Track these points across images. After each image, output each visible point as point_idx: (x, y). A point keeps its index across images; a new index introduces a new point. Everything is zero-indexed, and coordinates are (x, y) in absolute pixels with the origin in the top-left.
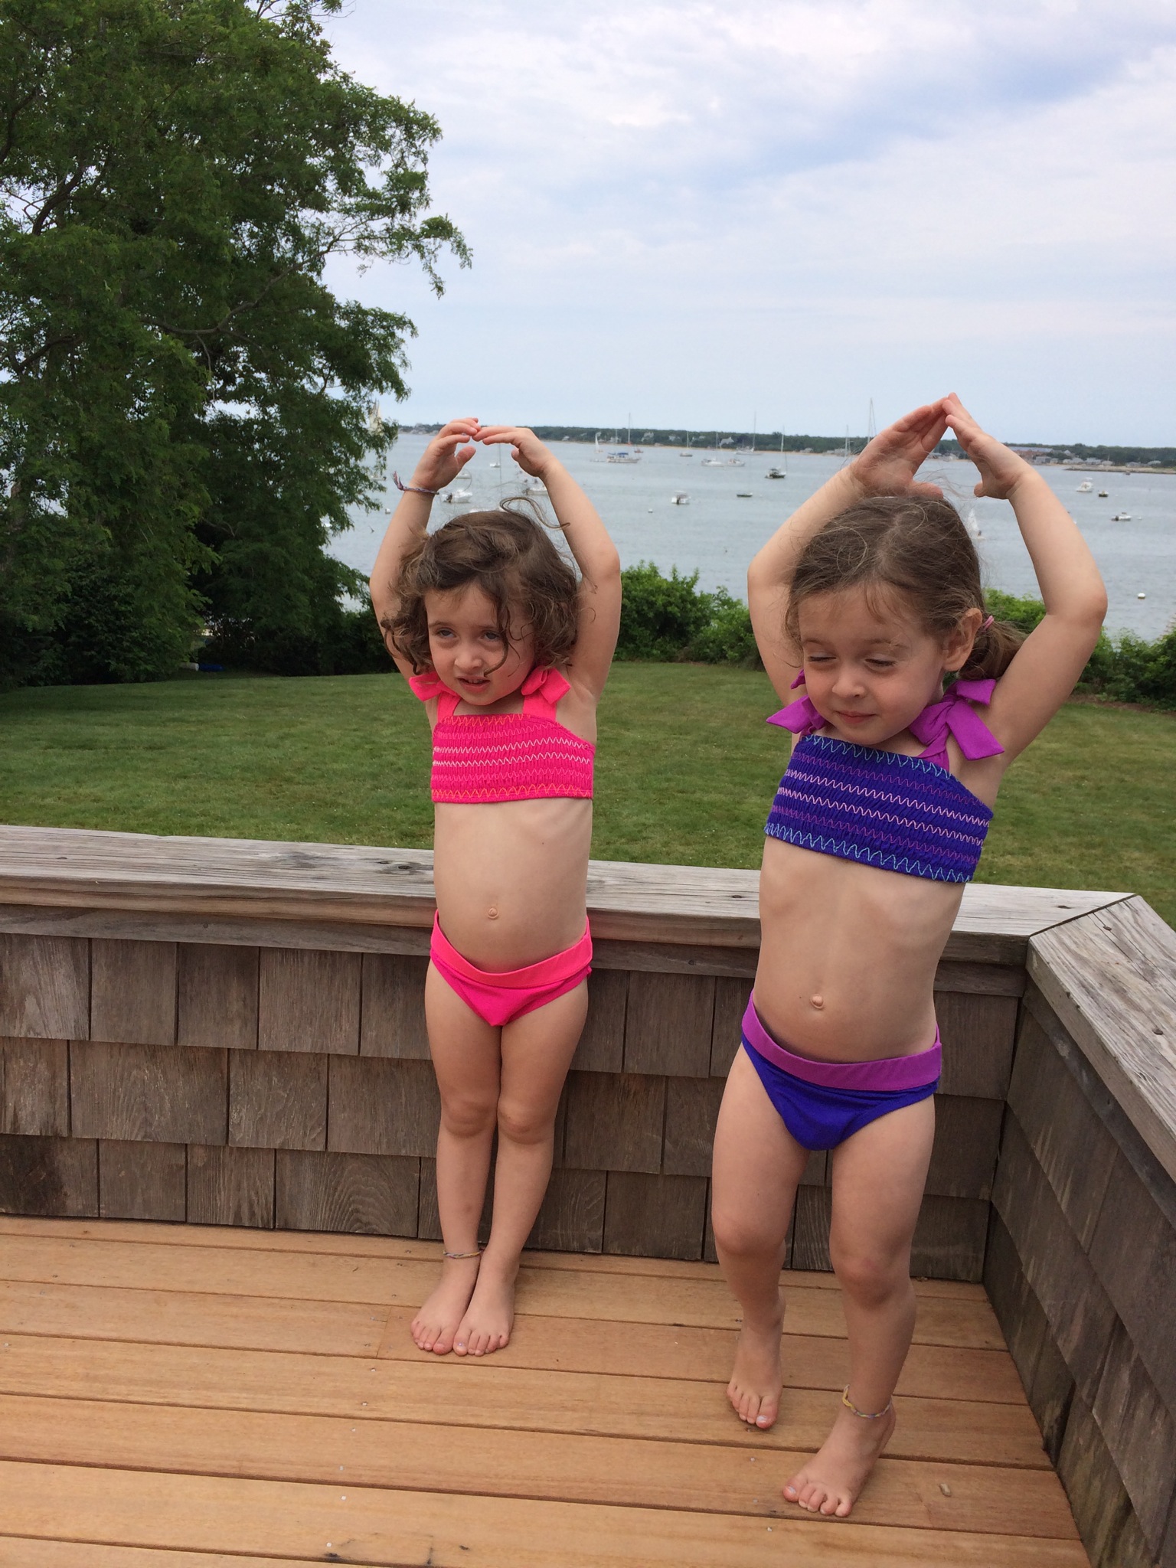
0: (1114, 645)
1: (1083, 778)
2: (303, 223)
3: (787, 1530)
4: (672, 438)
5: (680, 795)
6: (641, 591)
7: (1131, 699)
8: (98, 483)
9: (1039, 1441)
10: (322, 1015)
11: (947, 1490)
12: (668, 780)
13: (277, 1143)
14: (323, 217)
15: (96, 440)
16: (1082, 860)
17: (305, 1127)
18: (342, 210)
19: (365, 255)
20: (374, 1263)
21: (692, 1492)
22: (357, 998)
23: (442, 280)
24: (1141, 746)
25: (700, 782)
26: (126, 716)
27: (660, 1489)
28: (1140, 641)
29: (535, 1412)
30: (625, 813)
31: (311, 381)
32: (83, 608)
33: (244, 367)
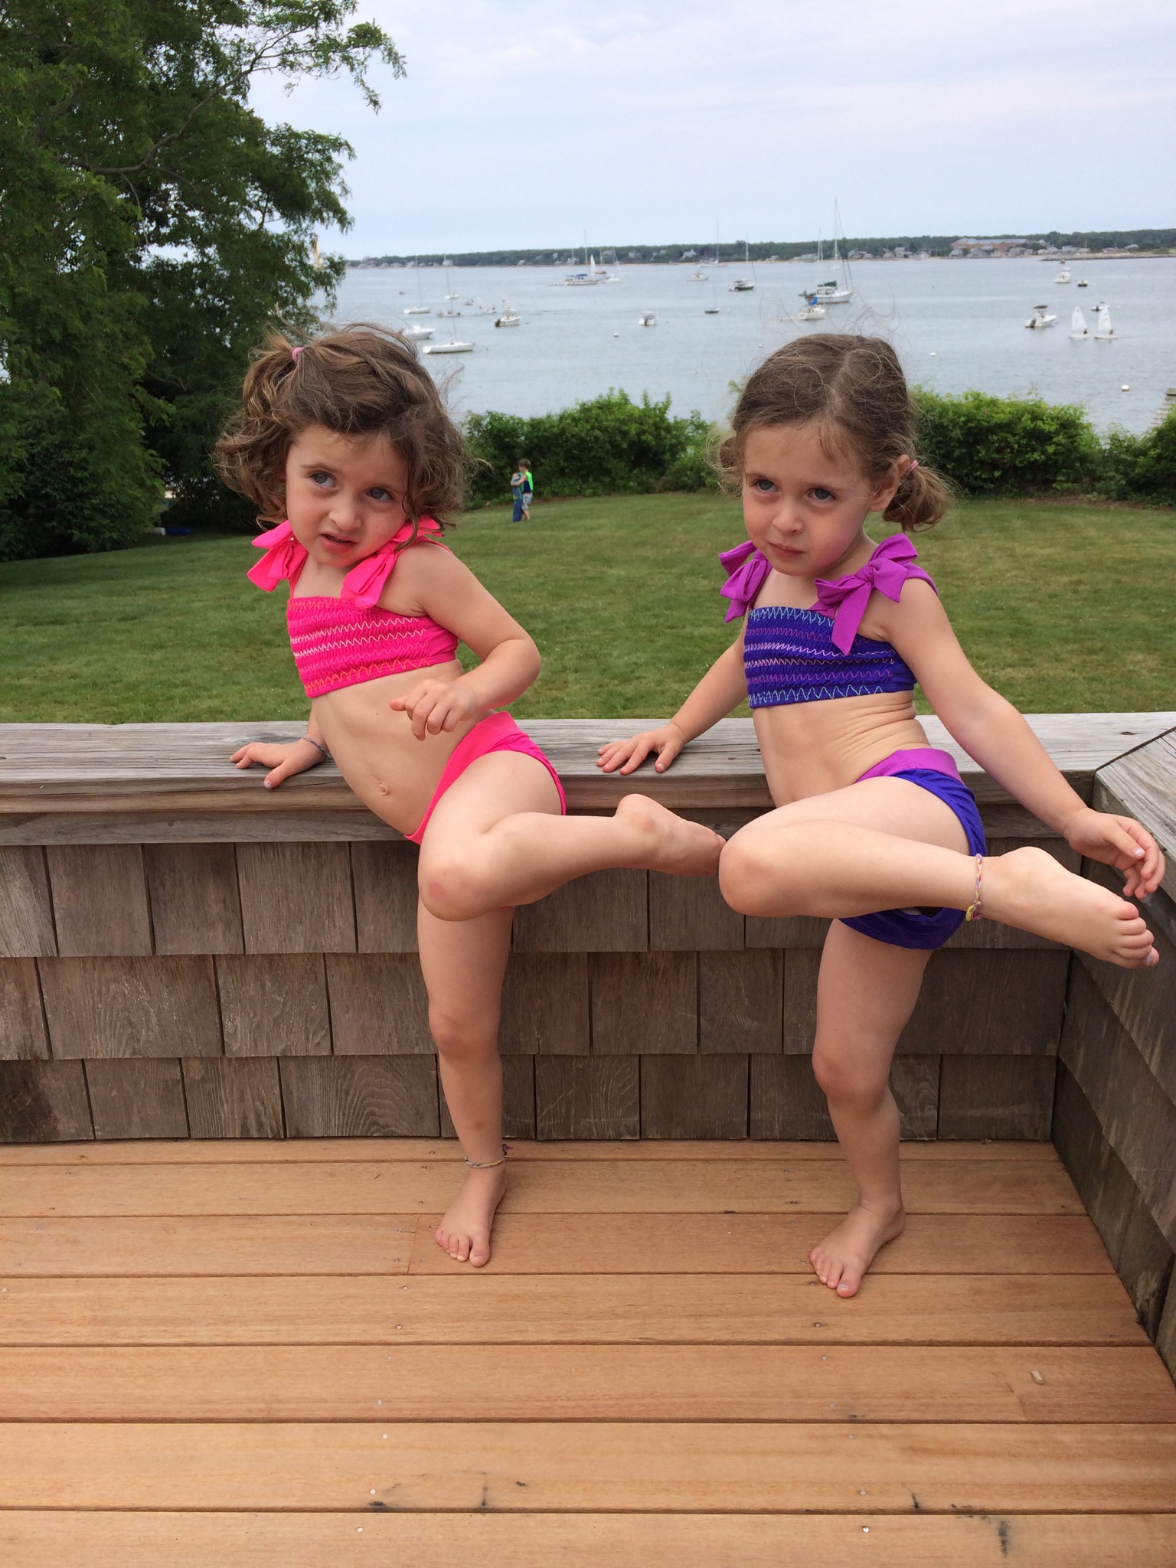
0: (1102, 442)
1: (1079, 582)
2: (221, 41)
3: (870, 1436)
4: (632, 255)
5: (669, 631)
6: (612, 420)
7: (1122, 497)
8: (39, 341)
9: (1133, 1314)
10: (312, 912)
11: (1039, 1378)
12: (656, 616)
13: (278, 1051)
14: (240, 32)
15: (30, 296)
16: (1084, 667)
17: (307, 1030)
18: (262, 23)
19: (291, 72)
20: (396, 1168)
21: (763, 1400)
22: (349, 890)
23: (377, 92)
24: (1136, 545)
25: (689, 616)
26: (94, 587)
27: (727, 1399)
28: (1129, 435)
29: (584, 1322)
30: (615, 653)
31: (250, 217)
32: (37, 478)
33: (176, 206)
